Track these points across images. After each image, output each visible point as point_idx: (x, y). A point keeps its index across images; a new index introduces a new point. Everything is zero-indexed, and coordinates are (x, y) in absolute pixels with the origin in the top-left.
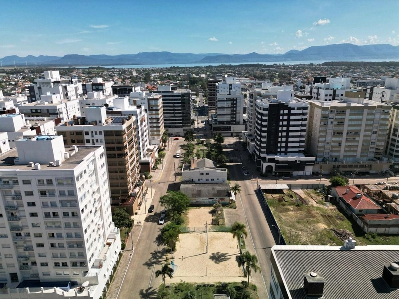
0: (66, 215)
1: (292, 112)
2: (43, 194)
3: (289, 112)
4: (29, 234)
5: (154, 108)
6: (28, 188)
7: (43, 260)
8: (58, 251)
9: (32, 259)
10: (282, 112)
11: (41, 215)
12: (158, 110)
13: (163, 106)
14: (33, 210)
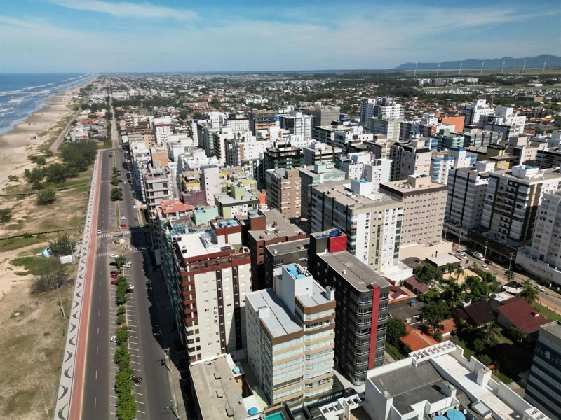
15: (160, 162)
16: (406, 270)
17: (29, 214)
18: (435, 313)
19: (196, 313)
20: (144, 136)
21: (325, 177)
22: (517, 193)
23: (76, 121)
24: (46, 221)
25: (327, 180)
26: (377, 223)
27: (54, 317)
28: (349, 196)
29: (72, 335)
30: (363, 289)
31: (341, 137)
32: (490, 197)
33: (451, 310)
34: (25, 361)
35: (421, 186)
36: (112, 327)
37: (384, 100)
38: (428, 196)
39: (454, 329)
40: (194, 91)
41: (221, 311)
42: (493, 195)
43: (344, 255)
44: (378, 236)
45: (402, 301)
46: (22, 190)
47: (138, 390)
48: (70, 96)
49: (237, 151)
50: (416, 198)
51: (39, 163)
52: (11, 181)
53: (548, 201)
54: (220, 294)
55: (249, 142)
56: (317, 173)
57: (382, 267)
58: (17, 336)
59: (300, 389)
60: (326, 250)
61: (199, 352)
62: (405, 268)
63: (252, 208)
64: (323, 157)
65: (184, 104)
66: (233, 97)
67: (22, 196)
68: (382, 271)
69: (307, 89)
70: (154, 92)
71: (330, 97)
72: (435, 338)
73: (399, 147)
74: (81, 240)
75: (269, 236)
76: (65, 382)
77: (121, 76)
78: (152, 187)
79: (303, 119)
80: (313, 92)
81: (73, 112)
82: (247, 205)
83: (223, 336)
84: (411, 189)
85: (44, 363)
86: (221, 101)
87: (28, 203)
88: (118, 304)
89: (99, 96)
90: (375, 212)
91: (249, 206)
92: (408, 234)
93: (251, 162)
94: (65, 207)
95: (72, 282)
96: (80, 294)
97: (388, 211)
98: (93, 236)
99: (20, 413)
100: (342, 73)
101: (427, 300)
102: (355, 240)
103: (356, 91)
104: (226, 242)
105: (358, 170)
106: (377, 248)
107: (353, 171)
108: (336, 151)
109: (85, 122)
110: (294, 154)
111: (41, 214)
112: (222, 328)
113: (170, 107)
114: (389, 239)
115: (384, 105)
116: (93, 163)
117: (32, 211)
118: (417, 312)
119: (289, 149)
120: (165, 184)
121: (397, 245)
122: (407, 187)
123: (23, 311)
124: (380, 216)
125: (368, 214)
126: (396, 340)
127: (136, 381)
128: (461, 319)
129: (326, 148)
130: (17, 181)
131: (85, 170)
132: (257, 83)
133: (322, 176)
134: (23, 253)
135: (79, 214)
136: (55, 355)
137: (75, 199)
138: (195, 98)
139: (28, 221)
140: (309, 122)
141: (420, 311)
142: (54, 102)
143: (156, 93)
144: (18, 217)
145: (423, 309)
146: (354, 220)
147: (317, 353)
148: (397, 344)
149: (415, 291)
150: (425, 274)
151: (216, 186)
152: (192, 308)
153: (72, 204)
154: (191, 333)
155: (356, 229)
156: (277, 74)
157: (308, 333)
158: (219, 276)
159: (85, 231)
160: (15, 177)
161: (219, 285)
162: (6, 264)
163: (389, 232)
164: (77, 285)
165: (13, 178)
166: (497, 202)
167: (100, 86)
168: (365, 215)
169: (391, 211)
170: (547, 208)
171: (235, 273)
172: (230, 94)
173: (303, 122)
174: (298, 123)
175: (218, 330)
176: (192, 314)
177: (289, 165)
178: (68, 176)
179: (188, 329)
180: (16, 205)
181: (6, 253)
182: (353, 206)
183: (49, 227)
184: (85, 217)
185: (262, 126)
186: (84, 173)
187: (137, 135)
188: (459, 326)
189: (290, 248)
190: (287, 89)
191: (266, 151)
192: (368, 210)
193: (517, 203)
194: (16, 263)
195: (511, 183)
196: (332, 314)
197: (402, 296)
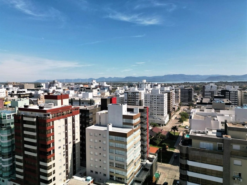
0: (161, 103)
1: (231, 93)
2: (158, 99)
3: (230, 93)
4: (153, 107)
5: (177, 92)
6: (155, 97)
7: (155, 113)
8: (158, 111)
9: (153, 113)
10: (226, 93)
11: (156, 103)
12: (179, 93)
13: (181, 92)
14: (155, 102)
22: (135, 96)
32: (126, 100)
41: (67, 148)
42: (127, 99)
53: (147, 96)
54: (66, 135)
61: (54, 182)
83: (67, 167)
104: (62, 104)
112: (67, 160)
147: (137, 143)
152: (52, 146)
154: (50, 167)
158: (66, 122)
161: (66, 128)
166: (129, 102)
170: (147, 98)
171: (73, 120)
175: (65, 162)
176: (52, 151)
179: (49, 164)
193: (136, 100)
195: (132, 93)
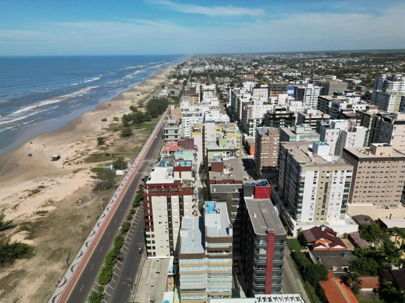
15: (176, 116)
16: (351, 225)
17: (114, 141)
18: (361, 268)
19: (152, 223)
20: (192, 97)
21: (301, 137)
23: (164, 86)
24: (121, 147)
25: (303, 139)
26: (325, 180)
27: (98, 207)
28: (308, 155)
29: (101, 220)
30: (261, 233)
31: (336, 106)
33: (378, 269)
34: (71, 230)
35: (381, 154)
36: (124, 220)
37: (394, 76)
38: (387, 163)
39: (377, 287)
40: (249, 67)
41: (170, 226)
43: (266, 202)
44: (326, 191)
45: (337, 251)
46: (117, 126)
47: (119, 266)
48: (170, 69)
49: (247, 111)
50: (373, 164)
51: (133, 111)
52: (115, 120)
54: (170, 213)
55: (257, 106)
56: (295, 133)
57: (328, 219)
58: (74, 214)
59: (203, 298)
60: (253, 196)
61: (154, 251)
62: (352, 223)
63: (229, 154)
64: (312, 121)
65: (237, 76)
66: (276, 71)
67: (116, 130)
68: (327, 221)
69: (339, 65)
70: (221, 67)
71: (356, 72)
72: (352, 290)
73: (380, 118)
74: (134, 161)
75: (222, 177)
76: (84, 249)
77: (206, 56)
78: (167, 133)
79: (313, 89)
80: (343, 68)
81: (167, 79)
82: (226, 152)
83: (171, 244)
84: (371, 156)
85: (79, 234)
86: (265, 74)
87: (117, 135)
88: (134, 207)
89: (186, 70)
90: (324, 172)
91: (227, 153)
92: (362, 194)
93: (255, 120)
94: (135, 139)
95: (117, 187)
96: (117, 195)
97: (336, 172)
98: (141, 160)
99: (54, 261)
100: (378, 53)
101: (360, 255)
102: (302, 192)
103: (383, 68)
104: (180, 177)
105: (335, 134)
106: (324, 202)
107: (330, 134)
108: (325, 117)
109: (170, 87)
110: (287, 116)
111: (120, 143)
112: (171, 238)
113: (227, 78)
114: (336, 196)
115: (392, 80)
116: (163, 113)
117: (117, 140)
118: (347, 263)
119: (284, 112)
120: (176, 132)
121: (344, 202)
122: (367, 153)
123: (84, 200)
124: (328, 175)
125: (316, 172)
126: (316, 282)
127: (120, 259)
128: (385, 280)
129: (317, 114)
130: (118, 121)
131: (156, 117)
132: (298, 61)
133: (298, 136)
134: (100, 164)
135: (140, 145)
136: (87, 230)
137: (142, 135)
138: (247, 71)
139: (111, 146)
140: (318, 92)
141: (350, 263)
142: (160, 73)
143: (222, 68)
144: (108, 142)
145: (354, 262)
146: (302, 175)
147: (217, 274)
148: (316, 286)
149: (356, 245)
150: (369, 232)
151: (212, 136)
152: (150, 219)
153: (139, 138)
154: (149, 236)
155: (304, 183)
156: (319, 53)
157: (209, 257)
158: (169, 200)
159: (138, 156)
160: (117, 118)
161: (169, 207)
162: (88, 170)
163: (337, 190)
164: (118, 189)
165: (116, 119)
167: (190, 63)
168: (313, 172)
169: (339, 172)
171: (181, 200)
172: (274, 69)
173: (313, 92)
174: (308, 92)
175: (168, 239)
176: (150, 223)
177: (282, 125)
178: (145, 121)
179: (147, 233)
180: (110, 135)
181: (93, 163)
182: (304, 163)
183: (121, 151)
184: (142, 147)
185: (275, 93)
186: (155, 119)
187: (187, 97)
188: (382, 286)
189: (228, 189)
190: (321, 65)
191: (266, 113)
192: (317, 168)
194: (93, 170)
196: (230, 246)
197: (338, 247)
